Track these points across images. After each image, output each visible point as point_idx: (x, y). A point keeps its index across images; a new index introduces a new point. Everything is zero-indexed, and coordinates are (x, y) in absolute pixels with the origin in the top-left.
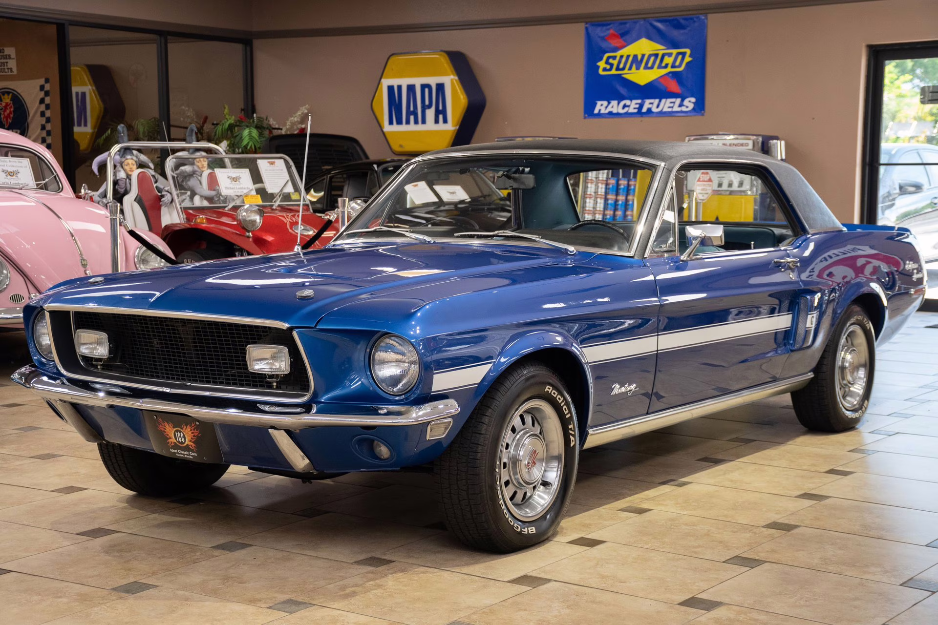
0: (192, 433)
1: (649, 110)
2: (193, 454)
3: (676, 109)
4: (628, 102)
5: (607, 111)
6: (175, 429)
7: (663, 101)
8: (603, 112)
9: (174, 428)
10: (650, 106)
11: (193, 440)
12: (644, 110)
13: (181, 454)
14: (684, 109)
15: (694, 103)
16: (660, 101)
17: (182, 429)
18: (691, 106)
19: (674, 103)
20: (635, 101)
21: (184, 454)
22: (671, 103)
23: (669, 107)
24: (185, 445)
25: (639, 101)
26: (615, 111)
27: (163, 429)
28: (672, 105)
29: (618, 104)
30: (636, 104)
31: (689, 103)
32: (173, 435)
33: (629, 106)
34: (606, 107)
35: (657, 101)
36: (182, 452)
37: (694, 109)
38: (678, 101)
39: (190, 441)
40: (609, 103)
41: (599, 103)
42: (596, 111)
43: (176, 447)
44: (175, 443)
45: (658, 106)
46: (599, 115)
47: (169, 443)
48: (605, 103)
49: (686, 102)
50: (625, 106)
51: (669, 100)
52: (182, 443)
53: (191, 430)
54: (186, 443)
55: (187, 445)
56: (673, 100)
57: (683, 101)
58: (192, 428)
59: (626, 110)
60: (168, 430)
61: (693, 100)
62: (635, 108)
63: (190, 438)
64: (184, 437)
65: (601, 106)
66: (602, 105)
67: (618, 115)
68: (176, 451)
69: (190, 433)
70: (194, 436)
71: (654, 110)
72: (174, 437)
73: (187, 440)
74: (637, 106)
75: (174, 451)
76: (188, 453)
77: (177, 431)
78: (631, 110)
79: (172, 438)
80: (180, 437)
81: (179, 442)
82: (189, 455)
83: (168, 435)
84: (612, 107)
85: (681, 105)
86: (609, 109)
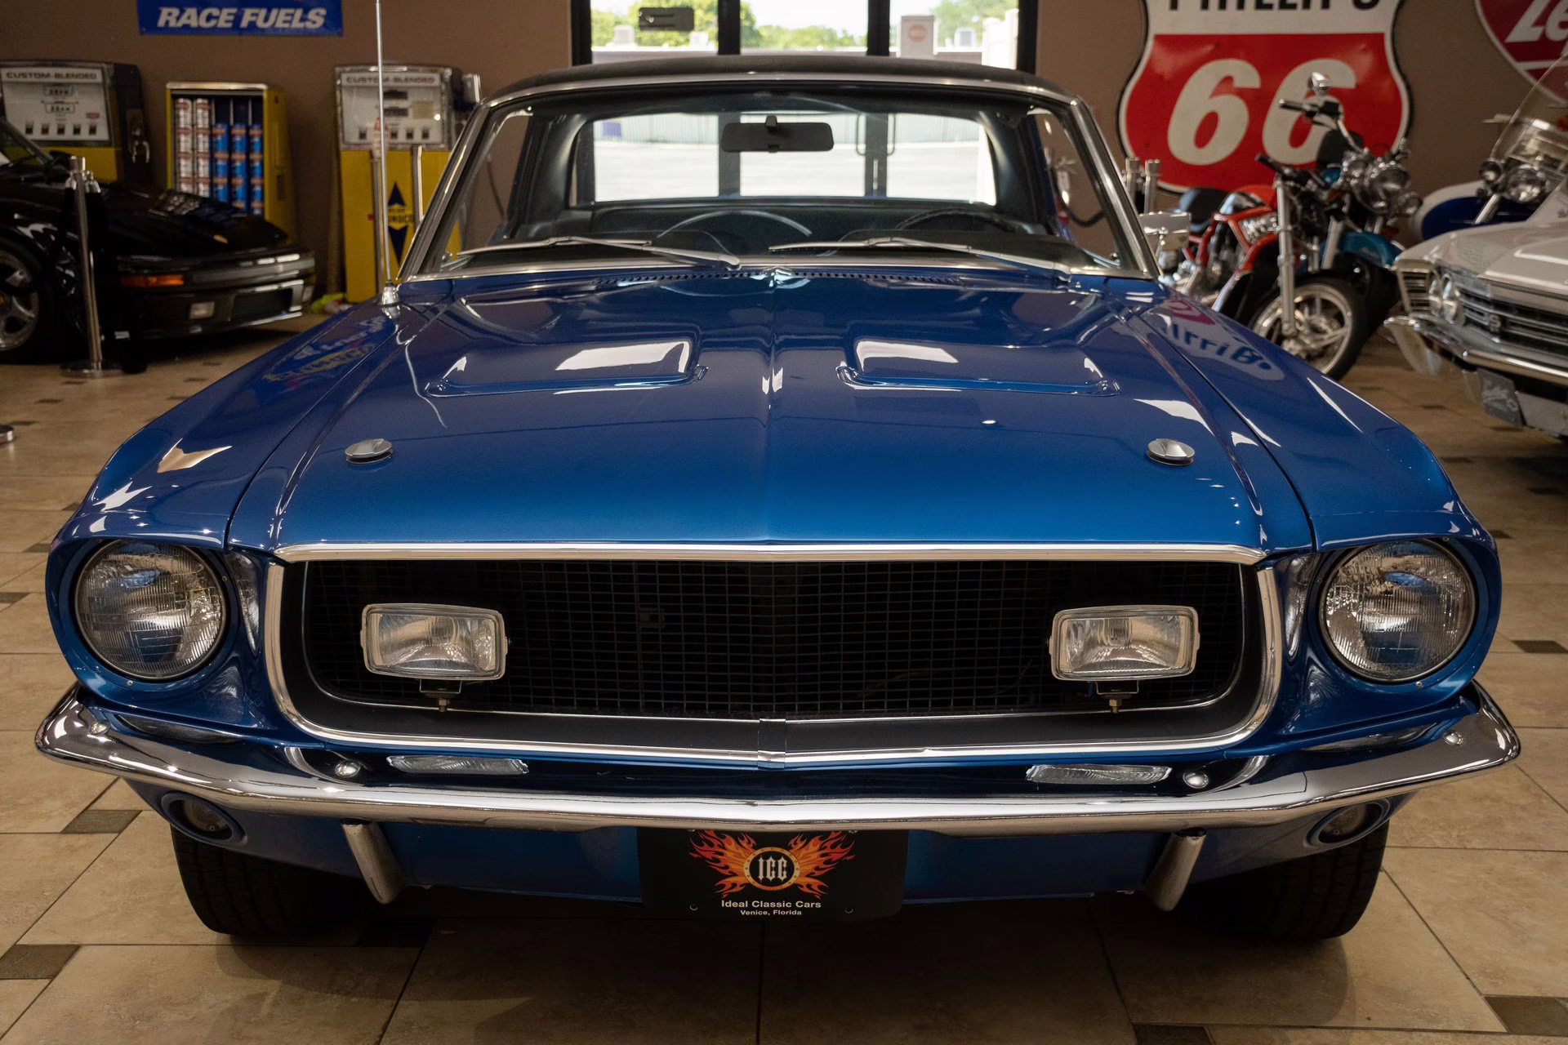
0: (822, 856)
1: (252, 25)
2: (807, 905)
3: (296, 24)
4: (215, 12)
5: (180, 24)
6: (759, 852)
7: (274, 12)
8: (173, 24)
9: (755, 848)
10: (254, 18)
11: (817, 873)
12: (244, 24)
13: (759, 909)
14: (309, 25)
15: (323, 16)
16: (269, 11)
17: (789, 848)
18: (320, 21)
19: (293, 15)
20: (225, 11)
21: (770, 910)
22: (287, 15)
23: (285, 22)
24: (786, 885)
25: (234, 11)
26: (194, 23)
27: (709, 855)
28: (289, 18)
29: (199, 14)
30: (229, 14)
31: (317, 18)
32: (747, 865)
33: (217, 18)
34: (178, 18)
35: (263, 12)
36: (767, 905)
37: (324, 25)
38: (299, 13)
39: (808, 876)
40: (182, 12)
41: (165, 11)
42: (161, 23)
43: (748, 893)
44: (749, 885)
45: (266, 19)
46: (167, 29)
47: (723, 886)
48: (176, 12)
49: (312, 15)
50: (209, 18)
51: (283, 11)
52: (777, 882)
53: (820, 849)
54: (793, 880)
55: (795, 886)
56: (291, 11)
57: (306, 12)
58: (829, 844)
59: (212, 23)
60: (729, 854)
61: (323, 12)
62: (227, 21)
63: (810, 868)
64: (790, 869)
65: (168, 16)
66: (170, 14)
67: (199, 30)
68: (742, 905)
69: (815, 856)
70: (826, 862)
71: (260, 24)
72: (747, 872)
73: (796, 873)
74: (232, 18)
75: (735, 905)
76: (788, 905)
77: (766, 856)
78: (222, 24)
79: (743, 874)
80: (776, 869)
81: (765, 882)
82: (794, 908)
83: (727, 867)
84: (189, 18)
85: (303, 20)
86: (184, 21)
